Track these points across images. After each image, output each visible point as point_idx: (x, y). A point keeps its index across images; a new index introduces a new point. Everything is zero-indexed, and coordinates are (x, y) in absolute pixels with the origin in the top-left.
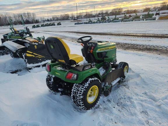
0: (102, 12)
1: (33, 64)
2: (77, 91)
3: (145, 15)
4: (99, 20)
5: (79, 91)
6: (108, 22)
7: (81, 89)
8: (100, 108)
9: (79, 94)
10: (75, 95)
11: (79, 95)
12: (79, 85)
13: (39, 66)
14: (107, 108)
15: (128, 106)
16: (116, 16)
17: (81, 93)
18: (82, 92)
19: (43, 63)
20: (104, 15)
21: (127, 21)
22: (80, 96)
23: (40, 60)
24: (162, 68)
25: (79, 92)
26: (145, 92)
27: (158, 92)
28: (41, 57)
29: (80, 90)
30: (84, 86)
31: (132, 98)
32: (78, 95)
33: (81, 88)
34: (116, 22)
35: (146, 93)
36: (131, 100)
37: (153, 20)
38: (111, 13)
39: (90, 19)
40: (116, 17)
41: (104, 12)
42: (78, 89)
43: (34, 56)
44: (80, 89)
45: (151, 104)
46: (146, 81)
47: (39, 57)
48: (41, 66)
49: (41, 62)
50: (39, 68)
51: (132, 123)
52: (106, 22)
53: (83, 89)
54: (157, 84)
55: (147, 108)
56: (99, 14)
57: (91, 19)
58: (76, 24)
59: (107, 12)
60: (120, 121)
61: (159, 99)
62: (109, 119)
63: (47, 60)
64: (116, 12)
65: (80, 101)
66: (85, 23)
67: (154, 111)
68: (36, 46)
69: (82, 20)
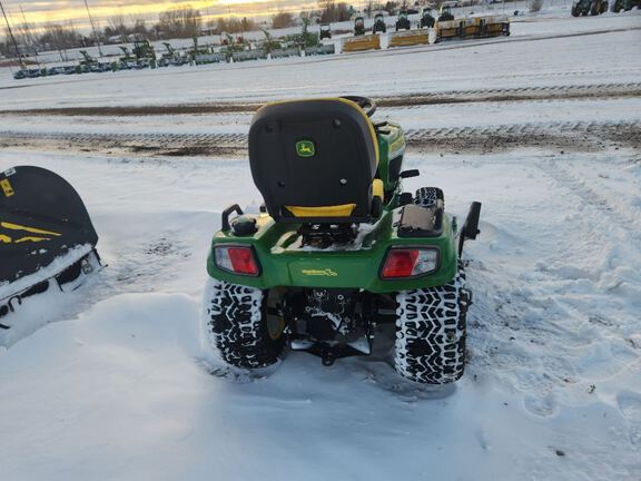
0: (119, 24)
1: (12, 279)
2: (433, 316)
3: (295, 38)
4: (127, 54)
5: (443, 313)
6: (177, 65)
7: (446, 304)
8: (477, 358)
9: (444, 327)
10: (424, 336)
11: (446, 330)
12: (431, 293)
13: (41, 288)
14: (494, 350)
15: (540, 319)
16: (196, 41)
17: (453, 322)
18: (455, 314)
19: (60, 264)
20: (131, 36)
21: (247, 59)
22: (454, 330)
23: (42, 251)
24: (507, 187)
25: (441, 320)
26: (538, 264)
27: (571, 254)
28: (42, 235)
29: (446, 309)
30: (454, 289)
31: (531, 294)
32: (441, 332)
33: (443, 300)
34: (205, 63)
35: (543, 269)
36: (531, 298)
37: (328, 53)
38: (158, 28)
39: (84, 53)
40: (199, 44)
41: (130, 24)
42: (433, 309)
43: (7, 239)
44: (441, 305)
45: (590, 290)
46: (515, 234)
47: (35, 239)
48: (53, 284)
49: (46, 261)
50: (42, 295)
51: (604, 361)
52: (166, 65)
53: (454, 301)
54: (546, 233)
55: (594, 307)
56: (109, 32)
57: (93, 52)
58: (19, 76)
59: (142, 27)
60: (570, 369)
61: (600, 272)
62: (538, 379)
63: (73, 247)
64: (177, 24)
65: (456, 350)
66: (69, 71)
67: (613, 307)
68: (6, 181)
69: (39, 58)
